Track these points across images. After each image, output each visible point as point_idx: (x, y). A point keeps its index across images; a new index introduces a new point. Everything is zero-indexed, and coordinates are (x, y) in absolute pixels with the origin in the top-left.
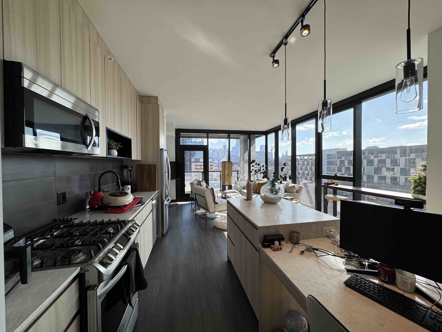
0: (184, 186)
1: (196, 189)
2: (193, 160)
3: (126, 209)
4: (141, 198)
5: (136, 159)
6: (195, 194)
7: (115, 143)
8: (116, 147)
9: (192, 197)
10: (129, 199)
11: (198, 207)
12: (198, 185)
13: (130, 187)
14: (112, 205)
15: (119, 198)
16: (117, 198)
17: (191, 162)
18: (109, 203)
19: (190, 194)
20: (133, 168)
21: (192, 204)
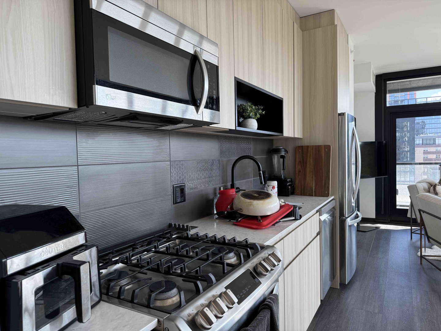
0: (393, 192)
1: (423, 200)
2: (418, 141)
3: (265, 223)
4: (295, 207)
5: (291, 135)
6: (420, 211)
7: (254, 107)
8: (256, 115)
9: (414, 217)
10: (272, 206)
11: (429, 241)
12: (429, 192)
13: (275, 183)
14: (245, 212)
15: (256, 203)
16: (252, 201)
17: (413, 146)
18: (241, 209)
19: (407, 210)
20: (287, 153)
21: (412, 233)
